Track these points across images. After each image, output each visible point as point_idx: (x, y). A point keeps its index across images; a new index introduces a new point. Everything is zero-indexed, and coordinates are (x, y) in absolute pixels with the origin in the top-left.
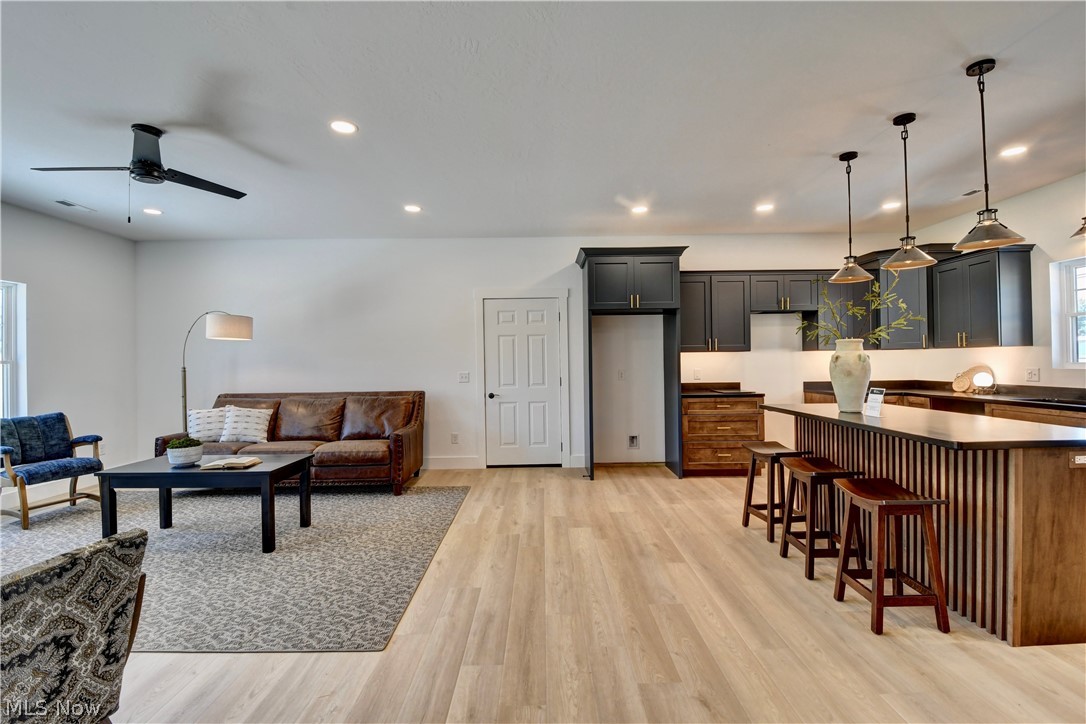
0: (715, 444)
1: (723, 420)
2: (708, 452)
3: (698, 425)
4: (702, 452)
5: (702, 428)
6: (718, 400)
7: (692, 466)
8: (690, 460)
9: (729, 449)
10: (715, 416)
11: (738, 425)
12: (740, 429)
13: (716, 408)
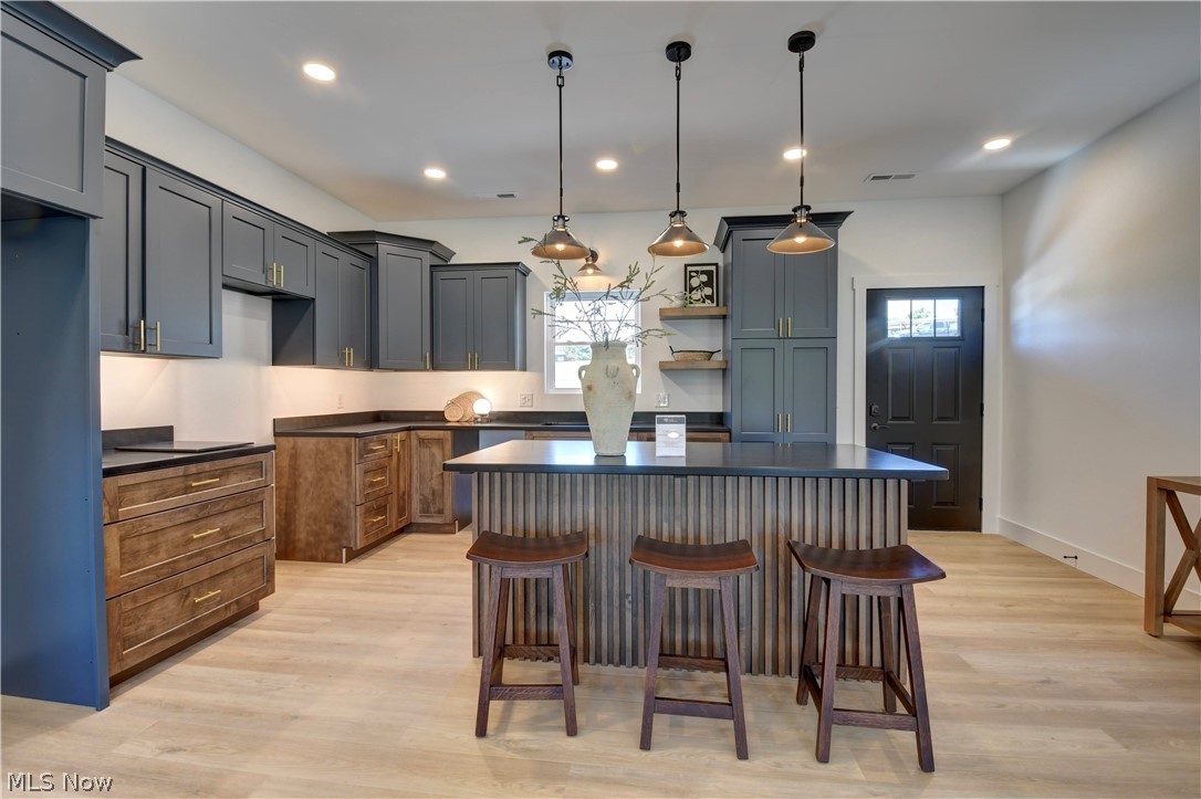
0: (186, 579)
1: (205, 512)
2: (171, 603)
3: (145, 544)
4: (156, 609)
5: (153, 550)
6: (193, 468)
7: (132, 656)
8: (128, 642)
9: (214, 580)
10: (185, 508)
11: (231, 519)
12: (233, 527)
13: (187, 489)
